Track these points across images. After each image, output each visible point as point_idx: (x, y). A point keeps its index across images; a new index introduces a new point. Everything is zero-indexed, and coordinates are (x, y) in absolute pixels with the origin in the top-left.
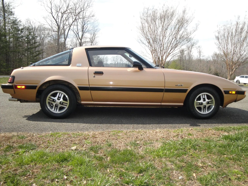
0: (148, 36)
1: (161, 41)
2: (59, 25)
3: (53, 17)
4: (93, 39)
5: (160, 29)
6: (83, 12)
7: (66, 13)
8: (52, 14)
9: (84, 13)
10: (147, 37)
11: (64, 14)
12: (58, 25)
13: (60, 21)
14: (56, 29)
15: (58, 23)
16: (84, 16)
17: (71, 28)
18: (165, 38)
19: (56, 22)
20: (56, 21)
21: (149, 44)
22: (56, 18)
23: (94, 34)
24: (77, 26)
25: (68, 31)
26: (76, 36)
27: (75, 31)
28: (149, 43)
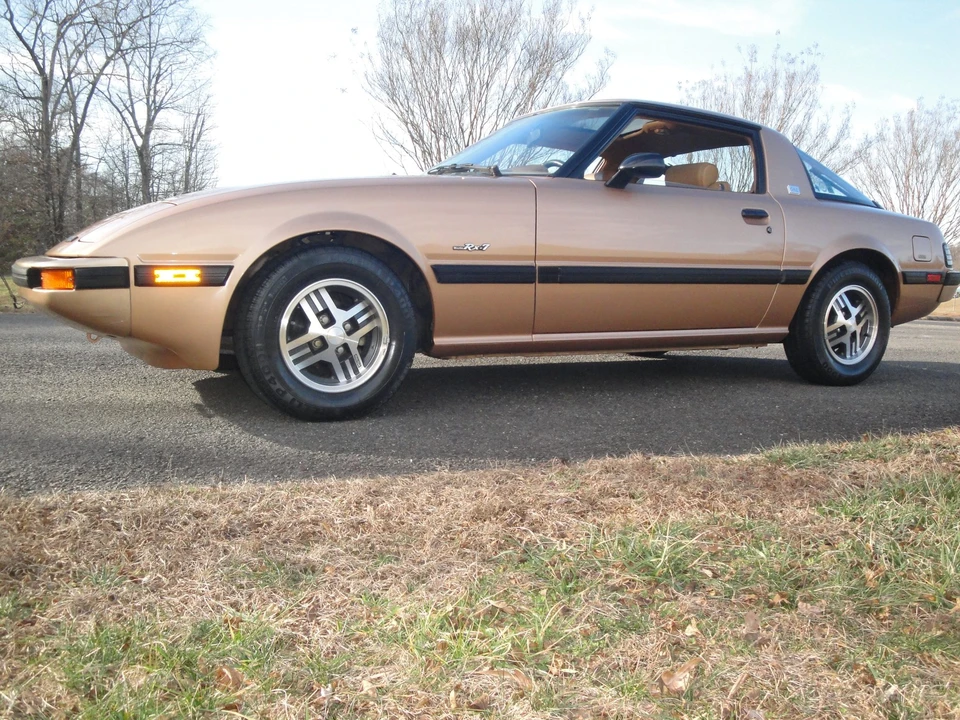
0: (413, 114)
1: (466, 134)
2: (47, 71)
3: (19, 35)
4: (195, 137)
5: (460, 87)
6: (147, 20)
7: (76, 21)
8: (11, 20)
9: (155, 27)
10: (411, 117)
11: (68, 27)
12: (42, 71)
13: (49, 55)
14: (34, 87)
15: (40, 62)
16: (154, 39)
17: (98, 86)
18: (480, 123)
19: (35, 58)
20: (31, 52)
21: (417, 146)
22: (31, 43)
23: (198, 115)
24: (128, 78)
25: (86, 100)
26: (124, 119)
27: (115, 99)
28: (418, 139)
